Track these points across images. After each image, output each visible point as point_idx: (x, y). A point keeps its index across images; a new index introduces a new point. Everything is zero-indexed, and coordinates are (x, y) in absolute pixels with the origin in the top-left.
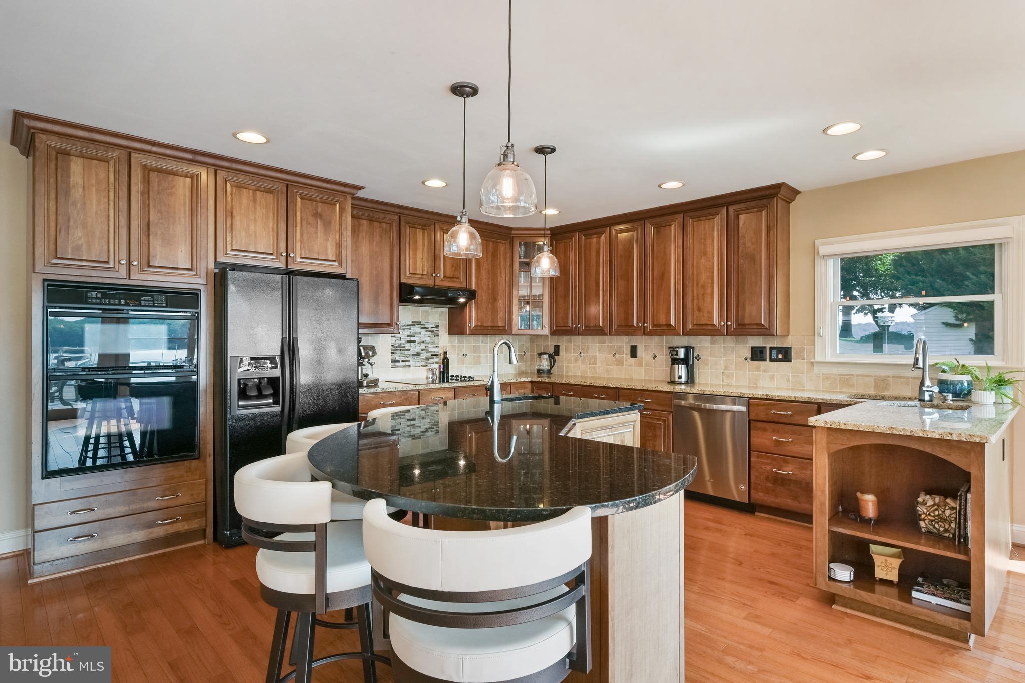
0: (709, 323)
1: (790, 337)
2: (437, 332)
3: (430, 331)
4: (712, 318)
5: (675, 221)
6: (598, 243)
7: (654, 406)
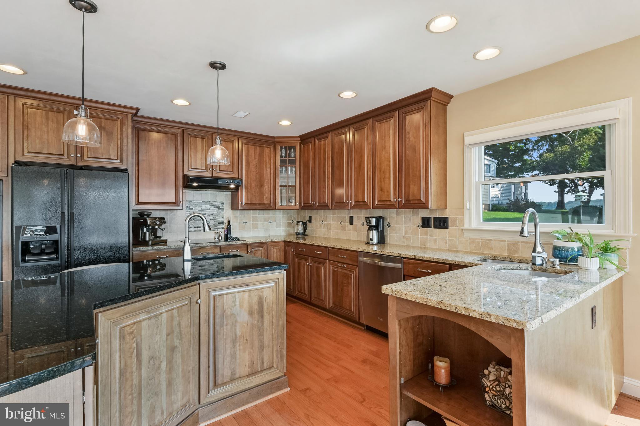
0: (388, 200)
1: (447, 209)
2: (222, 208)
3: (217, 207)
4: (389, 195)
5: (367, 125)
6: (325, 144)
7: (348, 262)
